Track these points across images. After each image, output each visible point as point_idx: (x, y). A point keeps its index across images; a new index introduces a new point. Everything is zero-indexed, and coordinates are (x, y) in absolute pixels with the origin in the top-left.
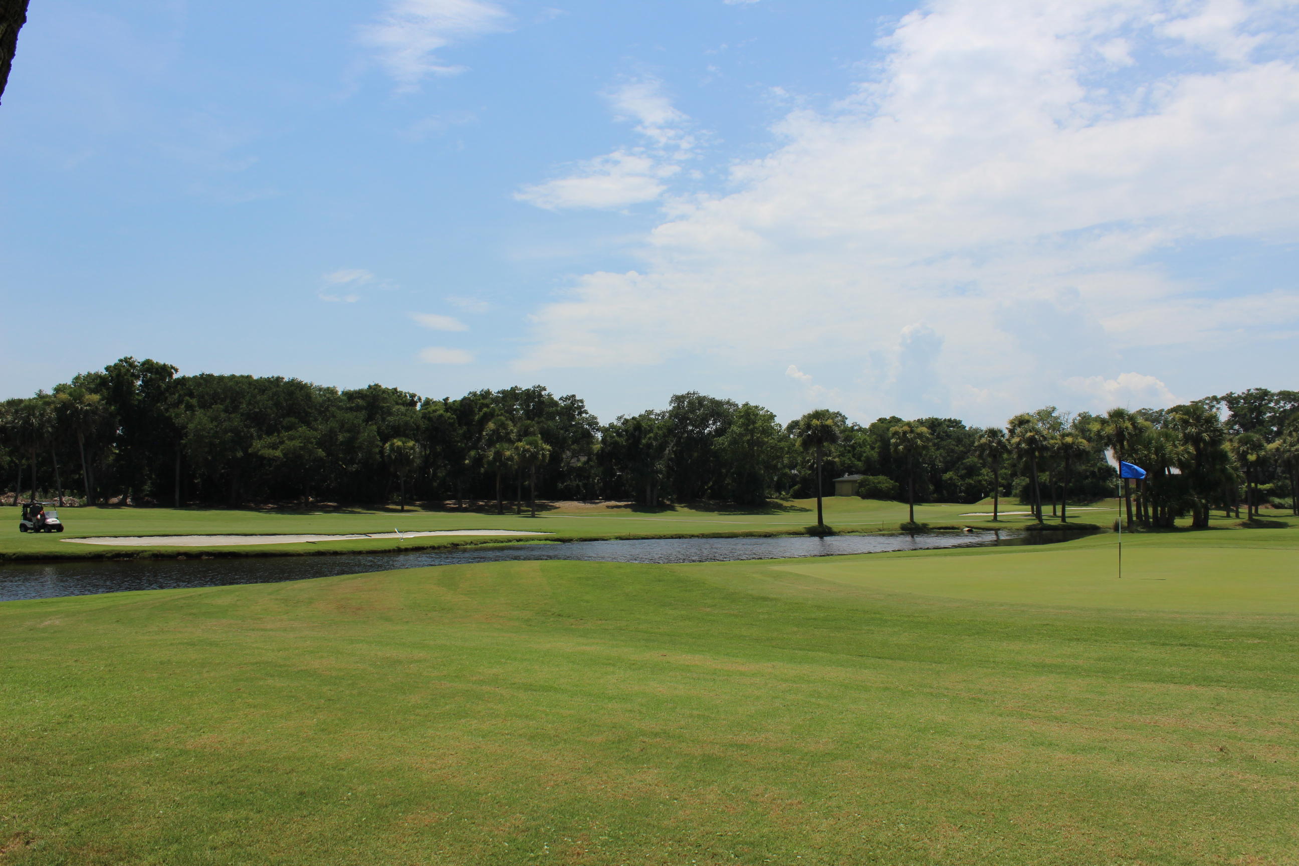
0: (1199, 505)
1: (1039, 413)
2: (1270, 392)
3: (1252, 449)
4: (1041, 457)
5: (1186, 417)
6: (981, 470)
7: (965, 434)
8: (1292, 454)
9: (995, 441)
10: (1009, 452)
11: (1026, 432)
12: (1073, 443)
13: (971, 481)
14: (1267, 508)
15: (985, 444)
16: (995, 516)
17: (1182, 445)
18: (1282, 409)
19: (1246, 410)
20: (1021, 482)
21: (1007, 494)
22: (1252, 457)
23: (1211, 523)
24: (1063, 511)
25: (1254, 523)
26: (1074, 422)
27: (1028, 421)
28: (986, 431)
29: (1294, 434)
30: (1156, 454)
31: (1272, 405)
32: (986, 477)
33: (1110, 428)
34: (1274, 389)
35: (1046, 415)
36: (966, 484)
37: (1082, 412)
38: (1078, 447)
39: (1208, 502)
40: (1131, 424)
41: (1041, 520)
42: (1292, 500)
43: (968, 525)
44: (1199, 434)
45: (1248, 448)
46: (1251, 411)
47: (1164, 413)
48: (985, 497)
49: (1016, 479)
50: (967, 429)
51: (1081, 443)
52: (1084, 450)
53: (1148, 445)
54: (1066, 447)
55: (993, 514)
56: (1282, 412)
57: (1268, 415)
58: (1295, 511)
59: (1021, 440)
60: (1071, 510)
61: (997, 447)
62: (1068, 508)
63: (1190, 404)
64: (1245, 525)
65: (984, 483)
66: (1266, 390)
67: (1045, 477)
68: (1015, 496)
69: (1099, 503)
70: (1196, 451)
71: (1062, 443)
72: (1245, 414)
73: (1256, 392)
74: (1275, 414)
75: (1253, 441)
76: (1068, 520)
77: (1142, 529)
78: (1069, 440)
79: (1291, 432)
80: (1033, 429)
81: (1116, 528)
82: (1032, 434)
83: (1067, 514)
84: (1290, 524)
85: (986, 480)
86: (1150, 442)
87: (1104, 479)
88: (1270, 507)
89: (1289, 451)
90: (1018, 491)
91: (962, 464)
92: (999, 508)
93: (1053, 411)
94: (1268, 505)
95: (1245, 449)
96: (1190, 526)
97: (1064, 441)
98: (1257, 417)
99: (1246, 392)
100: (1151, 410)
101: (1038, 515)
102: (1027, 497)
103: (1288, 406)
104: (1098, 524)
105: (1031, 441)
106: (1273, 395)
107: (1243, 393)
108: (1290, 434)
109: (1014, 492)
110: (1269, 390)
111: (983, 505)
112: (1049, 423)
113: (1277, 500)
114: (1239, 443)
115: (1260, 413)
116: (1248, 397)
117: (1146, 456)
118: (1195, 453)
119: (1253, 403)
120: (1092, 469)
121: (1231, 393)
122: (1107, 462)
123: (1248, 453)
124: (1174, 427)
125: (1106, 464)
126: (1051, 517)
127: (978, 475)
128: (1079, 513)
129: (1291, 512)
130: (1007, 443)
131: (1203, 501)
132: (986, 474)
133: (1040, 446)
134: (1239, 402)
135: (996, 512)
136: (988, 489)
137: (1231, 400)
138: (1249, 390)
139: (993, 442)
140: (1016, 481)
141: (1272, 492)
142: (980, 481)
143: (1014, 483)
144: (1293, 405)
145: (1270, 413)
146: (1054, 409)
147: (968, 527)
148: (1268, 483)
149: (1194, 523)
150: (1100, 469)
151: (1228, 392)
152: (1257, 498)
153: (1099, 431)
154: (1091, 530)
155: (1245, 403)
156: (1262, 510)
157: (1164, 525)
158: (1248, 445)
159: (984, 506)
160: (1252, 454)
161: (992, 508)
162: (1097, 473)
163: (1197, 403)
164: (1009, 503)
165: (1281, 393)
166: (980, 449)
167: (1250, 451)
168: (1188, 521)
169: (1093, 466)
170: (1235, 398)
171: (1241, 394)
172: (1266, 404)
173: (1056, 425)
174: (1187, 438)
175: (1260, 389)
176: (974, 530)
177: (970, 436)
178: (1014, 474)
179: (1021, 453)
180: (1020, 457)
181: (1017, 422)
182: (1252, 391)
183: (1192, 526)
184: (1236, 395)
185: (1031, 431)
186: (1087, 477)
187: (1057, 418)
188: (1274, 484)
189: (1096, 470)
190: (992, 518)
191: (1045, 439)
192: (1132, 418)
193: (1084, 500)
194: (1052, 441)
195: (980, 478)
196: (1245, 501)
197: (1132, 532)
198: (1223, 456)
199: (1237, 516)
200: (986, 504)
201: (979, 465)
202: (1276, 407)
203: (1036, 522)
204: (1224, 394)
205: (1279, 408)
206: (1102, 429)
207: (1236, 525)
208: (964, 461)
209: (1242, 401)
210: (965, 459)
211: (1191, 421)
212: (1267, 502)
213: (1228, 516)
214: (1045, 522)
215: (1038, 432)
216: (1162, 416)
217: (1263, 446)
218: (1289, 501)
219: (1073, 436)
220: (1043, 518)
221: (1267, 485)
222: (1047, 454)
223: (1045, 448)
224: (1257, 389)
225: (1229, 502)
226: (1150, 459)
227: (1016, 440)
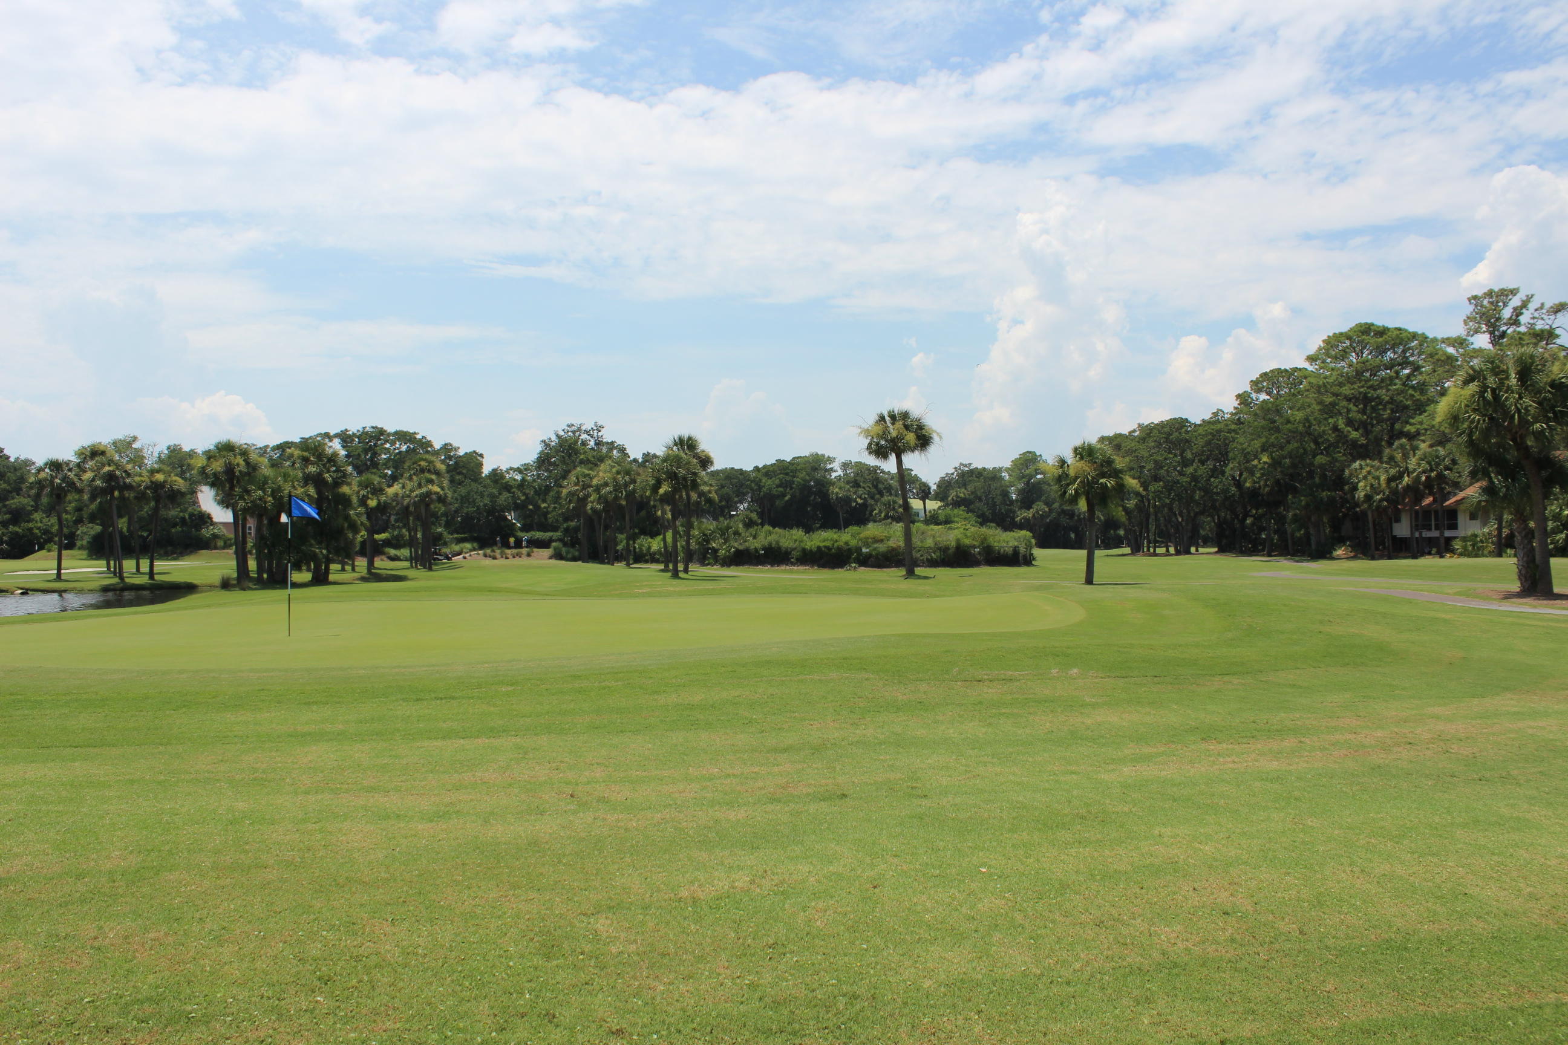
0: (321, 556)
1: (114, 443)
2: (386, 431)
3: (372, 494)
4: (122, 498)
5: (306, 454)
6: (32, 514)
7: (8, 467)
8: (412, 501)
9: (60, 476)
10: (80, 491)
11: (104, 465)
12: (165, 482)
13: (17, 529)
14: (382, 560)
15: (46, 479)
16: (59, 574)
17: (302, 487)
18: (397, 451)
19: (361, 450)
20: (89, 530)
21: (71, 546)
22: (372, 503)
23: (332, 577)
24: (152, 566)
25: (373, 576)
26: (159, 457)
27: (103, 453)
28: (46, 464)
29: (415, 478)
30: (273, 494)
31: (388, 446)
32: (40, 524)
33: (218, 464)
34: (390, 428)
35: (124, 445)
36: (11, 532)
37: (172, 444)
38: (171, 487)
39: (329, 552)
40: (244, 460)
41: (122, 578)
42: (408, 551)
43: (20, 586)
44: (320, 474)
45: (368, 493)
46: (366, 451)
47: (269, 450)
48: (39, 550)
49: (82, 526)
50: (12, 459)
51: (175, 481)
52: (179, 491)
53: (264, 485)
54: (157, 487)
55: (56, 572)
56: (398, 454)
57: (384, 456)
58: (411, 563)
59: (96, 476)
60: (160, 565)
61: (60, 484)
62: (156, 563)
63: (300, 440)
64: (364, 579)
65: (37, 531)
66: (382, 428)
67: (122, 524)
68: (81, 548)
69: (192, 557)
70: (317, 494)
71: (151, 482)
72: (359, 455)
73: (372, 430)
74: (390, 456)
75: (374, 485)
76: (157, 577)
77: (255, 585)
78: (160, 477)
79: (410, 475)
80: (110, 462)
81: (226, 585)
82: (111, 468)
83: (156, 570)
84: (410, 577)
85: (39, 528)
86: (265, 483)
87: (198, 528)
88: (385, 559)
89: (409, 496)
90: (85, 542)
91: (5, 506)
92: (64, 564)
93: (134, 441)
94: (384, 557)
95: (365, 494)
96: (310, 581)
97: (154, 479)
98: (372, 459)
99: (361, 430)
100: (254, 445)
101: (119, 573)
102: (98, 549)
103: (404, 448)
104: (195, 582)
105: (110, 477)
106: (389, 434)
107: (358, 431)
108: (410, 479)
109: (79, 543)
110: (385, 428)
111: (36, 560)
112: (128, 456)
113: (392, 552)
114: (359, 486)
115: (375, 454)
116: (364, 436)
117: (260, 499)
118: (316, 496)
119: (368, 443)
120: (181, 514)
121: (346, 430)
122: (200, 506)
123: (368, 498)
124: (293, 465)
125: (199, 509)
126: (133, 574)
127: (28, 522)
128: (172, 569)
129: (407, 564)
130: (76, 479)
131: (324, 551)
132: (40, 521)
133: (122, 483)
134: (354, 440)
135: (59, 568)
136: (42, 540)
137: (345, 438)
138: (364, 428)
139: (57, 478)
140: (81, 530)
141: (388, 543)
142: (31, 529)
143: (79, 532)
144: (408, 447)
145: (385, 454)
146: (135, 439)
147: (21, 589)
148: (384, 533)
149: (313, 578)
150: (191, 515)
151: (343, 429)
152: (372, 550)
153: (203, 468)
154: (188, 589)
155: (359, 443)
156: (378, 562)
157: (276, 580)
158: (369, 489)
159: (38, 562)
160: (372, 499)
161: (55, 563)
162: (188, 520)
163: (307, 439)
164: (73, 557)
165: (397, 433)
166: (37, 486)
167: (370, 496)
168: (305, 576)
169: (184, 511)
170: (350, 436)
171: (355, 432)
172: (382, 444)
173: (138, 458)
174: (307, 479)
175: (376, 427)
176: (29, 592)
177: (15, 469)
178: (79, 521)
179: (95, 493)
180: (93, 498)
181: (88, 453)
182: (368, 429)
183: (312, 581)
184: (351, 433)
185: (109, 465)
186: (175, 525)
187: (138, 450)
188: (390, 533)
189: (187, 516)
190: (55, 577)
191: (129, 475)
192: (244, 453)
193: (173, 553)
194: (137, 479)
195: (31, 525)
196: (362, 553)
197: (244, 589)
198: (346, 501)
199: (353, 570)
200: (40, 559)
201: (30, 508)
202: (392, 448)
203: (115, 580)
204: (338, 431)
205: (395, 449)
206: (207, 465)
207: (354, 580)
208: (7, 503)
209: (357, 440)
210: (8, 500)
211: (312, 459)
212: (383, 553)
213: (343, 570)
214: (127, 580)
215: (119, 466)
216: (267, 453)
217: (384, 490)
218: (405, 552)
219: (165, 473)
220: (125, 575)
221: (383, 534)
222: (130, 495)
223: (129, 487)
224: (373, 427)
225: (345, 554)
226: (265, 502)
227: (88, 476)
